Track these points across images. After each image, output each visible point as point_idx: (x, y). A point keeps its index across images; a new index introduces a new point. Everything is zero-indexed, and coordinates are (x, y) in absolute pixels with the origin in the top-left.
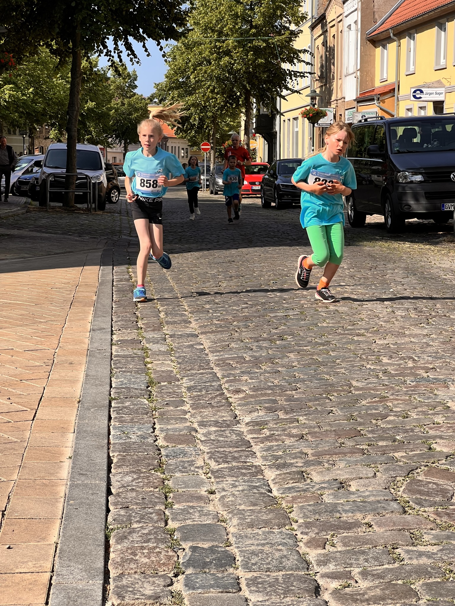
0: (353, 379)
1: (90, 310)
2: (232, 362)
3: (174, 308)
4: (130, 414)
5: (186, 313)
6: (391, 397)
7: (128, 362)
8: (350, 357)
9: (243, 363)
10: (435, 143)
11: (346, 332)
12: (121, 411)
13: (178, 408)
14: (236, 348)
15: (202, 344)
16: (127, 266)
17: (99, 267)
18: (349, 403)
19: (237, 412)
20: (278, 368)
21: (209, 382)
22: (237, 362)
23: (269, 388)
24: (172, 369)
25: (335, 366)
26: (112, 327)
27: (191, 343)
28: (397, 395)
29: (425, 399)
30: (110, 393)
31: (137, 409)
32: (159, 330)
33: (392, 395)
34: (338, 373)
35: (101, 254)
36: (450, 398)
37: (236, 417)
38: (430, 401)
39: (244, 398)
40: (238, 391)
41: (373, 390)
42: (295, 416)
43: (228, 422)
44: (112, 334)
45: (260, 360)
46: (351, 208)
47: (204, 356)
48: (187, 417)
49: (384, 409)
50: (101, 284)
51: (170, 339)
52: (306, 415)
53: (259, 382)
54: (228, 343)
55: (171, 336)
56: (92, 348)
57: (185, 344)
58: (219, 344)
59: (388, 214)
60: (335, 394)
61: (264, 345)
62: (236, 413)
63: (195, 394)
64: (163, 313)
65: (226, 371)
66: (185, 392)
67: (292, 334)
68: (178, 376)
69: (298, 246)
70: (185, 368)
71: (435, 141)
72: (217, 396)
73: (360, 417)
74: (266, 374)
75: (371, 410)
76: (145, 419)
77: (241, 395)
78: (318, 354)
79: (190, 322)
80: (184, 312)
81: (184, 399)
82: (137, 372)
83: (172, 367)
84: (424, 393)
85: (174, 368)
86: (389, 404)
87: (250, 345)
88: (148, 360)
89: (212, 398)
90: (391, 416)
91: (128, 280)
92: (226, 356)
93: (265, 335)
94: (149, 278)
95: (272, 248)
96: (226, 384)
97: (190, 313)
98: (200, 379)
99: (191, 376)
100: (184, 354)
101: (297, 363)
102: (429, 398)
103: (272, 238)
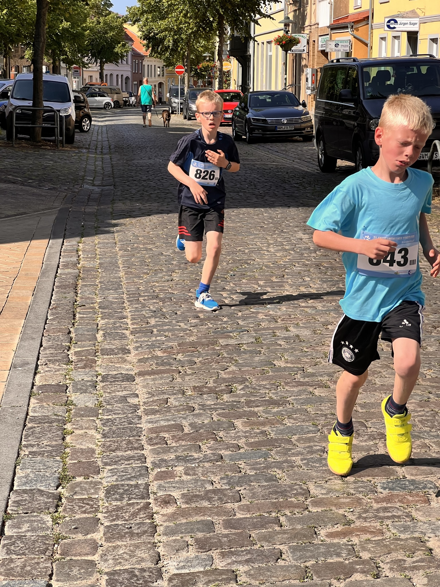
0: (311, 478)
1: (20, 324)
2: (166, 435)
3: (115, 323)
4: (24, 554)
5: (127, 333)
6: (358, 523)
7: (43, 432)
8: (309, 432)
9: (180, 439)
10: (410, 88)
11: (307, 379)
12: (12, 548)
13: (89, 536)
14: (176, 407)
15: (137, 396)
16: (78, 239)
17: (47, 240)
18: (305, 536)
19: (161, 550)
20: (221, 450)
21: (134, 477)
22: (174, 437)
23: (207, 496)
24: (94, 447)
25: (290, 450)
26: (38, 359)
27: (125, 393)
28: (365, 519)
29: (401, 532)
30: (8, 502)
31: (34, 541)
32: (91, 367)
33: (359, 517)
34: (293, 467)
35: (54, 217)
36: (433, 531)
37: (158, 559)
38: (406, 536)
39: (172, 517)
40: (167, 501)
41: (335, 505)
42: (234, 562)
43: (146, 574)
44: (35, 374)
45: (201, 433)
46: (322, 152)
47: (136, 420)
48: (96, 558)
49: (349, 554)
50: (44, 273)
51: (102, 384)
52: (247, 561)
53: (196, 481)
54: (166, 396)
55: (105, 379)
56: (5, 403)
57: (118, 393)
58: (156, 398)
59: (359, 163)
60: (288, 513)
61: (209, 403)
62: (159, 550)
63: (114, 503)
64: (101, 333)
65: (158, 454)
66: (103, 500)
67: (243, 381)
68: (100, 463)
69: (263, 206)
70: (110, 446)
71: (410, 85)
72: (140, 510)
73: (317, 573)
74: (207, 465)
75: (331, 556)
76: (41, 566)
77: (170, 510)
78: (271, 423)
79: (129, 352)
80: (126, 331)
81: (100, 516)
82: (51, 455)
83: (95, 444)
84: (399, 517)
85: (97, 445)
86: (355, 540)
87: (192, 401)
88: (69, 427)
89: (134, 515)
90: (356, 571)
91: (75, 265)
92: (163, 423)
93: (211, 384)
94: (98, 261)
95: (236, 211)
96: (155, 482)
97: (132, 333)
98: (125, 471)
99: (116, 463)
100: (114, 416)
101: (244, 440)
102: (406, 529)
103: (238, 192)
